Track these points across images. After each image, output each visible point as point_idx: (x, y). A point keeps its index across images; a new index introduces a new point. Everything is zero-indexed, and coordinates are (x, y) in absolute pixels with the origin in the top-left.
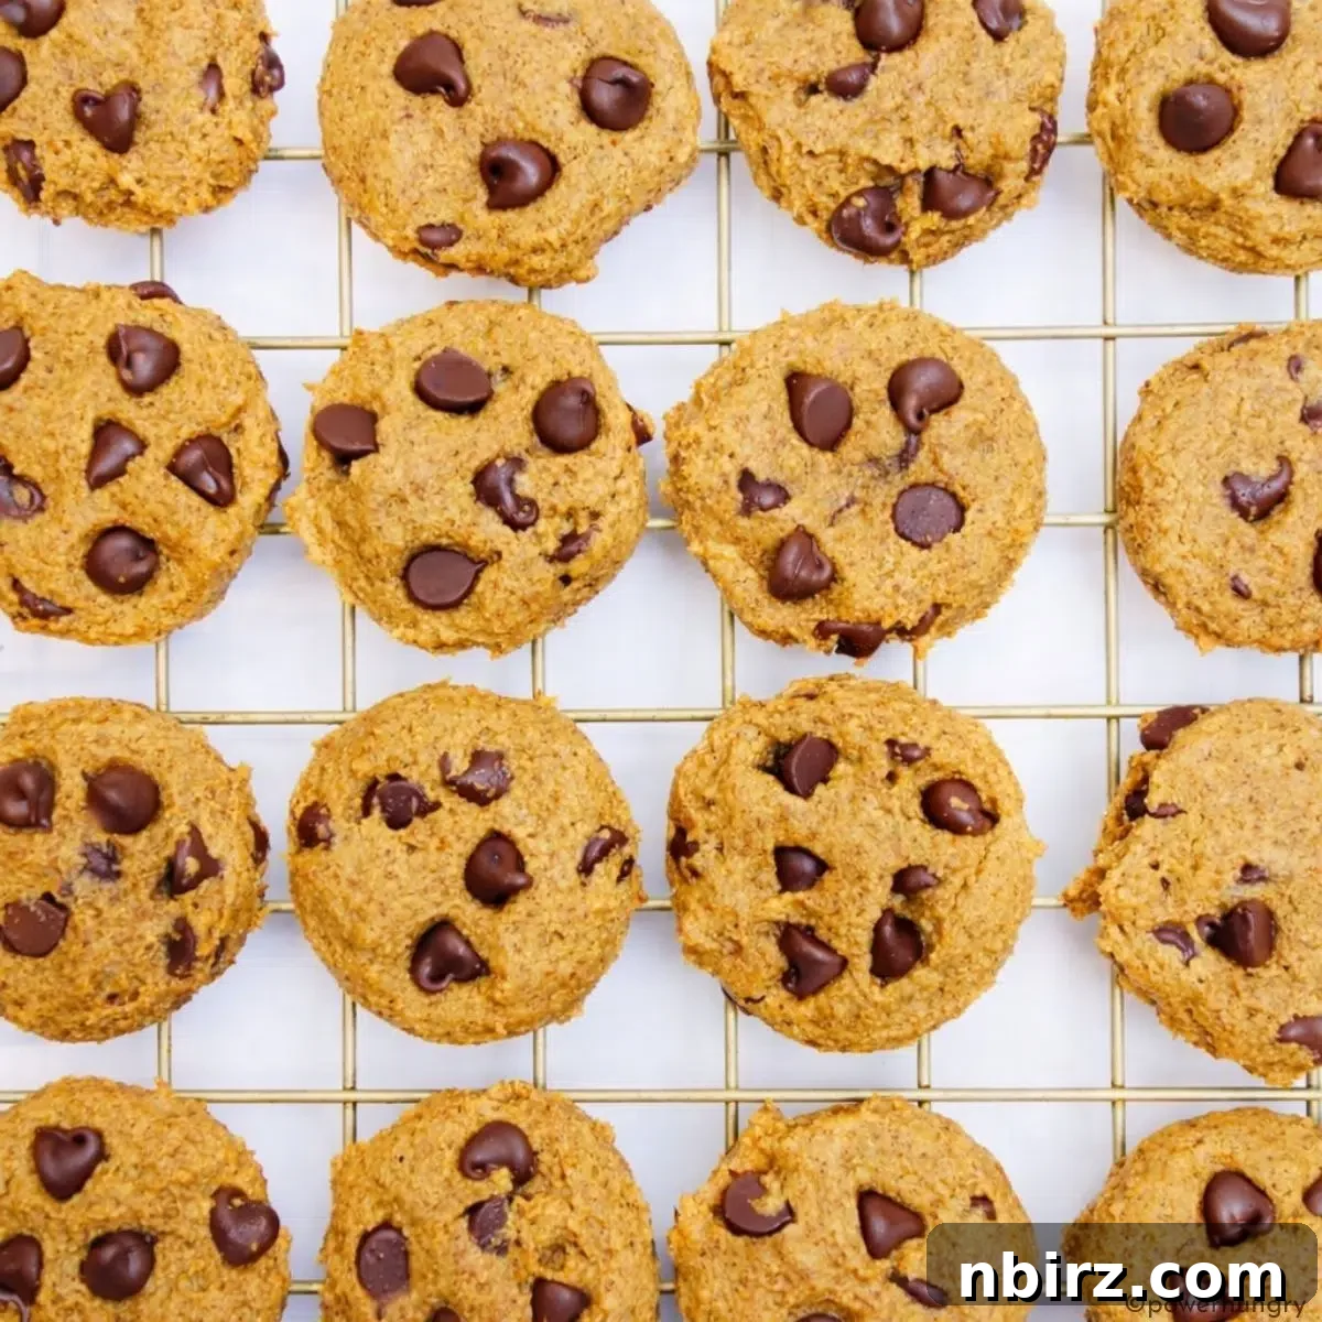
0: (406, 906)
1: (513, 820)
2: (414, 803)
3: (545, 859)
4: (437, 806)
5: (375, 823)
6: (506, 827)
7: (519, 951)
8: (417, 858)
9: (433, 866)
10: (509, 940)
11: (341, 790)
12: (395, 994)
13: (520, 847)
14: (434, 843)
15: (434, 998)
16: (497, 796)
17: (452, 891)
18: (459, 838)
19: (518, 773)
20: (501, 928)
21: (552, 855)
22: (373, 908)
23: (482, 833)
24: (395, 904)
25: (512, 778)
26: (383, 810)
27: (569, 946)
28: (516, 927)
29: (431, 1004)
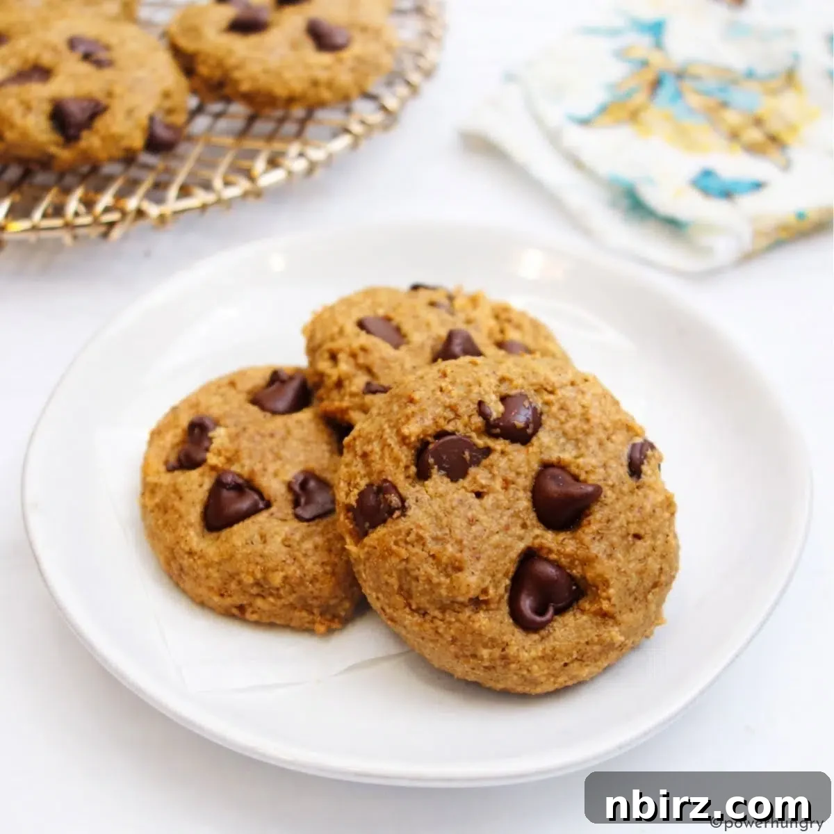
0: (497, 546)
1: (557, 448)
2: (467, 455)
3: (602, 470)
4: (488, 451)
5: (438, 481)
6: (554, 455)
7: (610, 556)
8: (488, 501)
9: (505, 503)
10: (597, 549)
11: (396, 460)
12: (506, 638)
13: (574, 470)
14: (498, 485)
15: (543, 633)
16: (535, 432)
17: (529, 523)
18: (518, 474)
19: (546, 409)
20: (587, 539)
21: (605, 466)
22: (467, 555)
23: (536, 466)
24: (486, 546)
25: (541, 414)
26: (440, 468)
27: (648, 542)
28: (600, 535)
29: (543, 638)
